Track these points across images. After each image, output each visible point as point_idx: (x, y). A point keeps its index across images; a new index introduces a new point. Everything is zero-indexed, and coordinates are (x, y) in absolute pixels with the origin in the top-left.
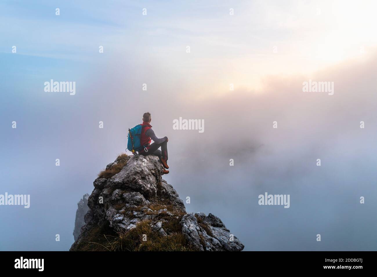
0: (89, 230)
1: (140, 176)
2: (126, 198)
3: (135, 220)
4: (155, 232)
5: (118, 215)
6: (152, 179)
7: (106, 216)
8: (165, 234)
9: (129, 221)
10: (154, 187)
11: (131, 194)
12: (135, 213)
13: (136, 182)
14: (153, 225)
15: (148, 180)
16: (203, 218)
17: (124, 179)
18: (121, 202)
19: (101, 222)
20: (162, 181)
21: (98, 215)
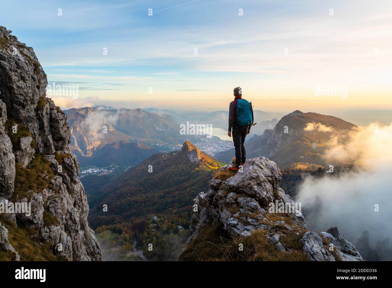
0: (203, 228)
1: (255, 182)
2: (241, 203)
3: (249, 227)
4: (271, 245)
5: (232, 219)
6: (268, 186)
7: (220, 217)
8: (283, 249)
9: (243, 227)
10: (271, 196)
11: (246, 199)
12: (250, 220)
13: (251, 188)
14: (269, 236)
15: (264, 187)
16: (329, 240)
17: (239, 183)
18: (235, 206)
19: (215, 222)
20: (279, 190)
21: (213, 215)
